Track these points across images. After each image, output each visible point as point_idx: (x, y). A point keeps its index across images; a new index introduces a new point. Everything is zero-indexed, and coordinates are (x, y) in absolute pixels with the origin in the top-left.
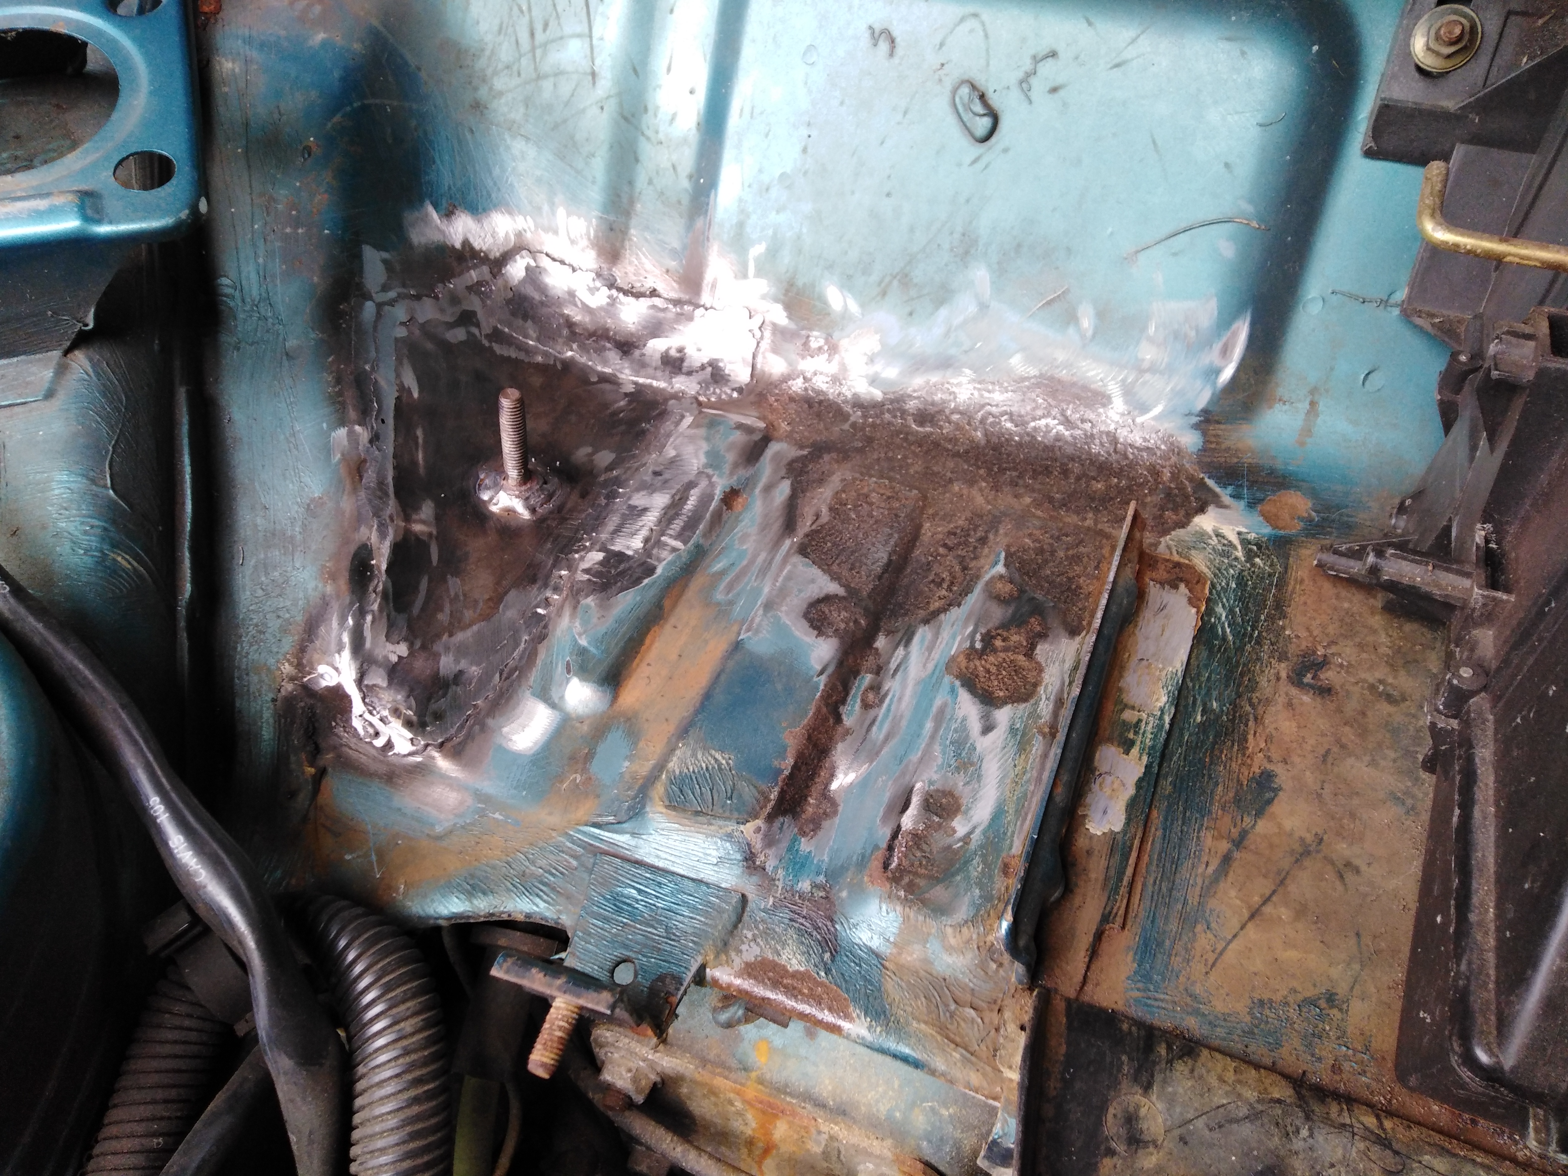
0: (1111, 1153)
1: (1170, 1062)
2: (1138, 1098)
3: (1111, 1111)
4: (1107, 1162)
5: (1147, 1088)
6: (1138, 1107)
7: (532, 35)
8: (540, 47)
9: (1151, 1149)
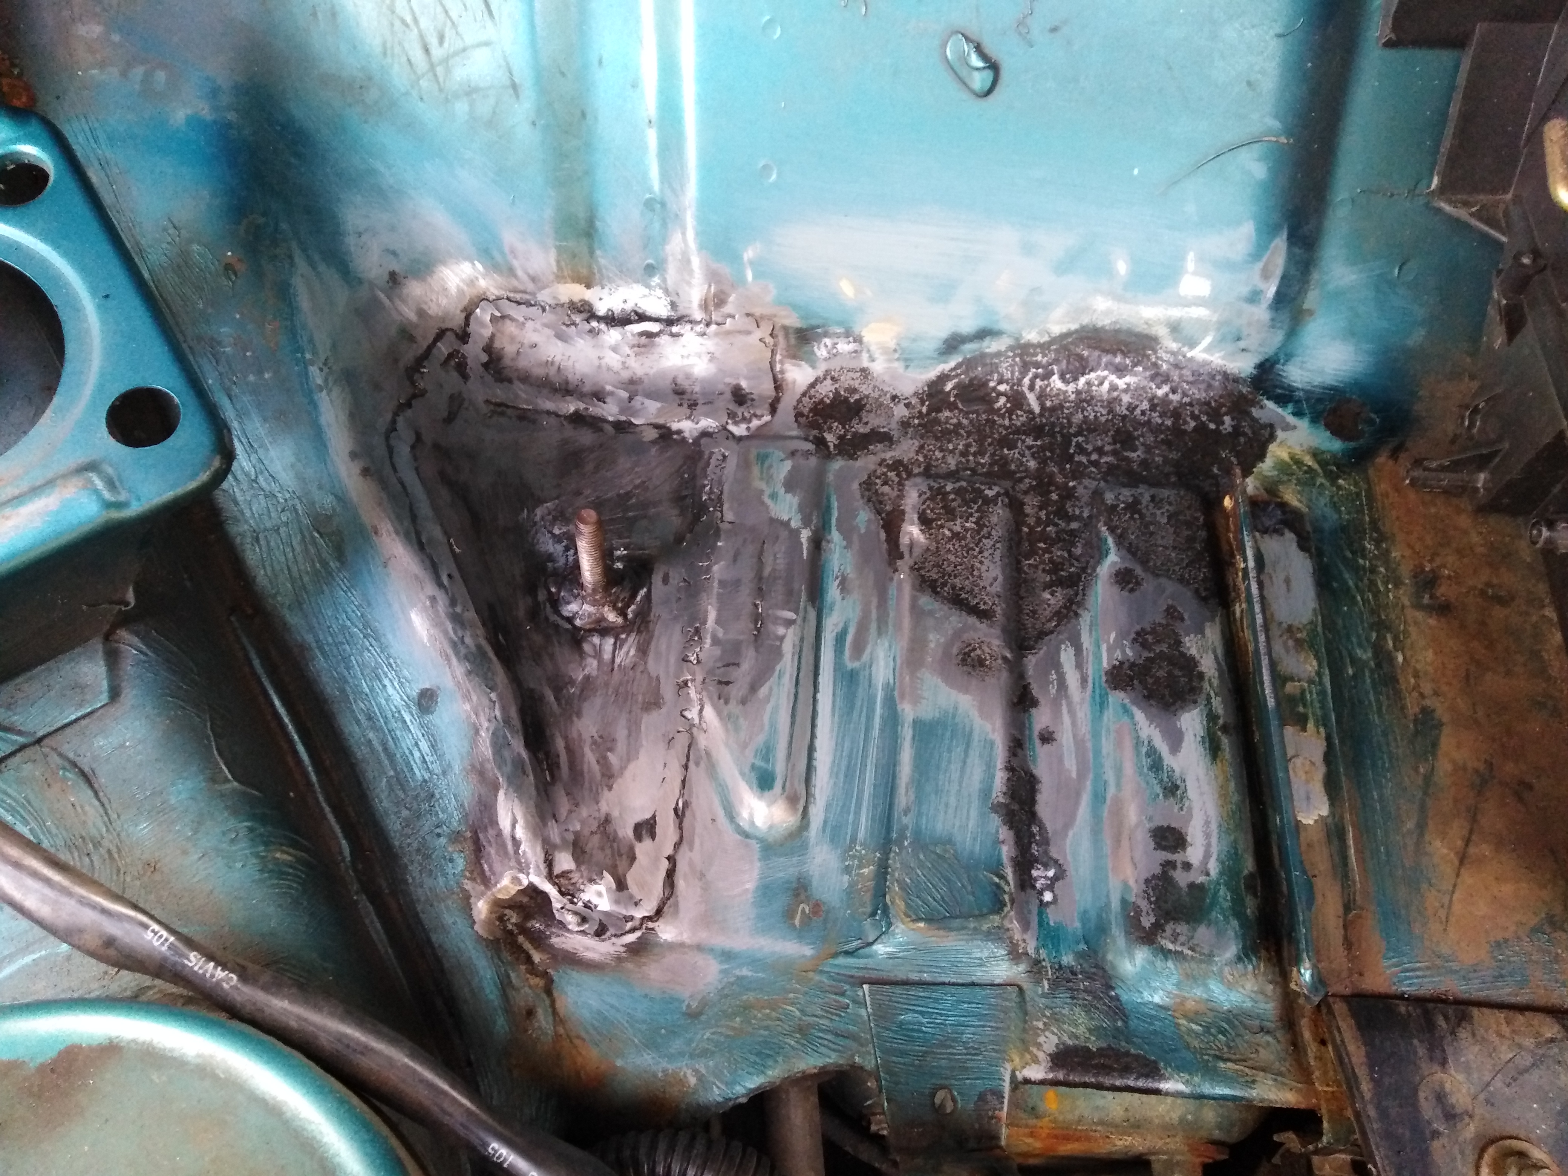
0: (1436, 1134)
1: (1453, 1033)
2: (1440, 1075)
3: (1422, 1095)
4: (1436, 1144)
5: (1444, 1063)
6: (1442, 1085)
7: (427, 50)
8: (440, 64)
9: (1467, 1119)
